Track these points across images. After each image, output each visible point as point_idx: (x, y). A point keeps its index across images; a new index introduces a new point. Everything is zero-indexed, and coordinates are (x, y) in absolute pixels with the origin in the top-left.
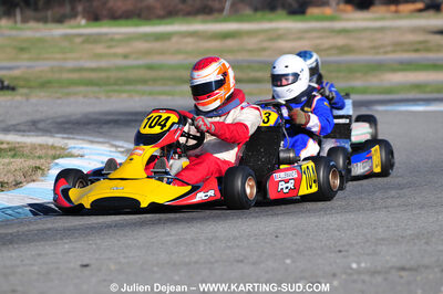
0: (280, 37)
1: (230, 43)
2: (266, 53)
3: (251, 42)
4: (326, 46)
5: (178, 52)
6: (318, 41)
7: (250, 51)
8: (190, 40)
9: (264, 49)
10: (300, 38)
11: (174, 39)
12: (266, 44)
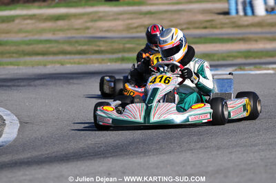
0: (100, 19)
1: (61, 23)
2: (91, 31)
3: (77, 23)
4: (135, 25)
5: (20, 31)
6: (130, 21)
7: (77, 29)
8: (29, 21)
9: (88, 28)
10: (115, 19)
11: (17, 21)
12: (89, 24)
